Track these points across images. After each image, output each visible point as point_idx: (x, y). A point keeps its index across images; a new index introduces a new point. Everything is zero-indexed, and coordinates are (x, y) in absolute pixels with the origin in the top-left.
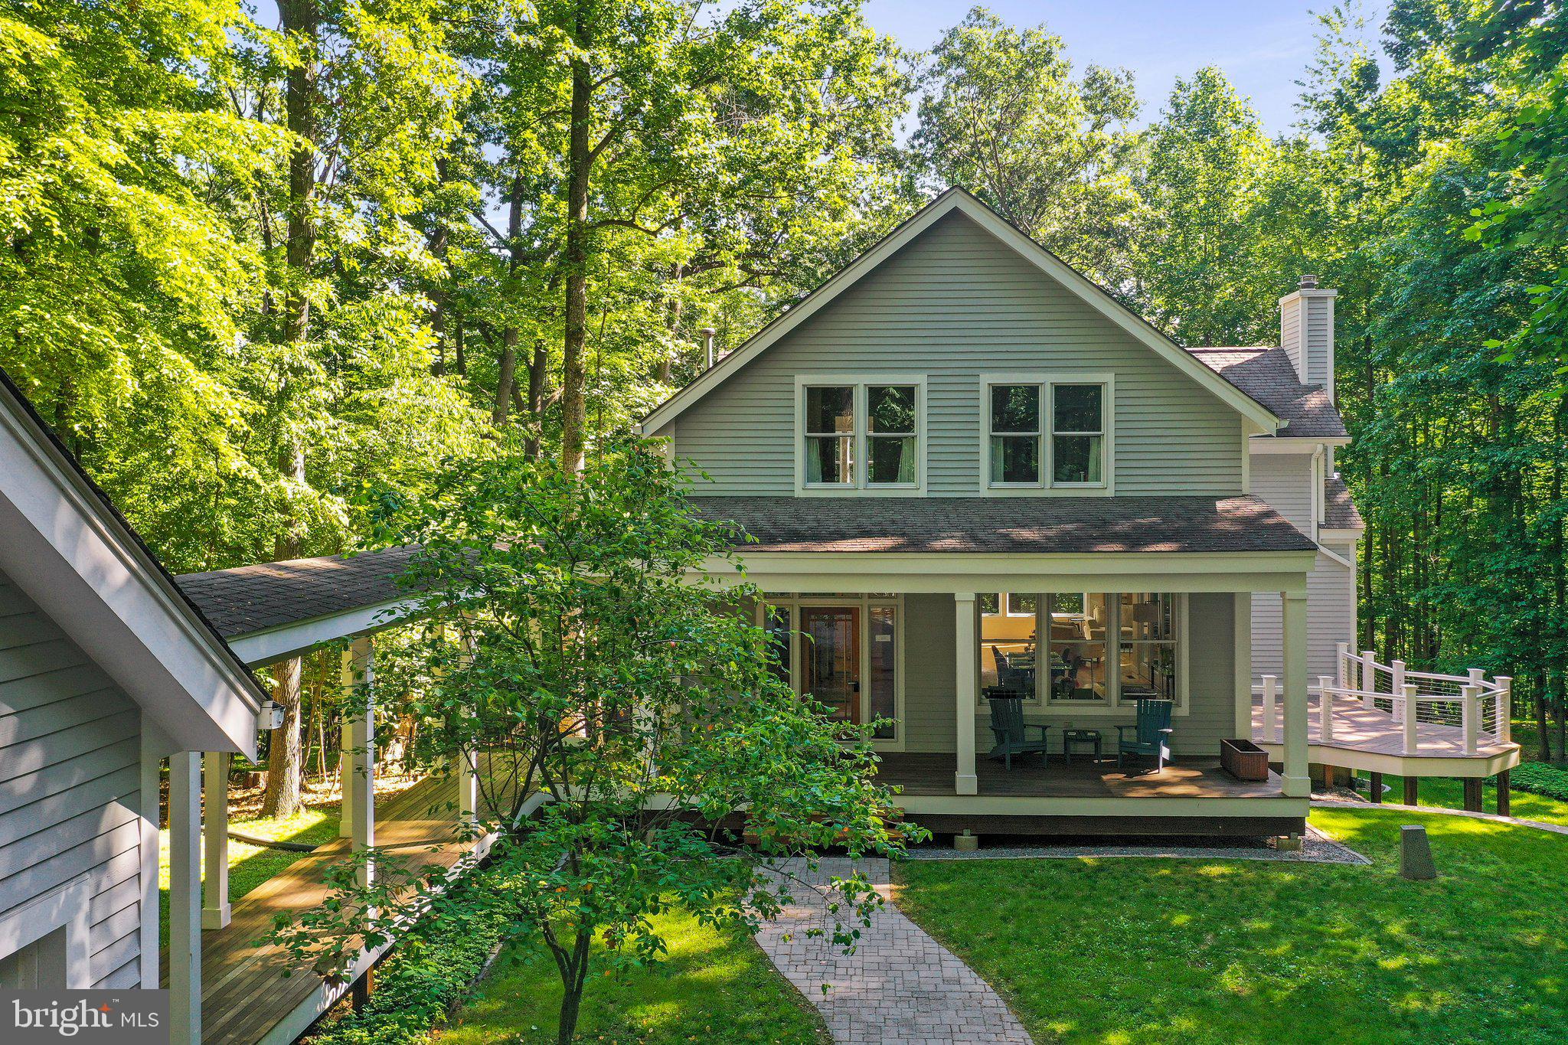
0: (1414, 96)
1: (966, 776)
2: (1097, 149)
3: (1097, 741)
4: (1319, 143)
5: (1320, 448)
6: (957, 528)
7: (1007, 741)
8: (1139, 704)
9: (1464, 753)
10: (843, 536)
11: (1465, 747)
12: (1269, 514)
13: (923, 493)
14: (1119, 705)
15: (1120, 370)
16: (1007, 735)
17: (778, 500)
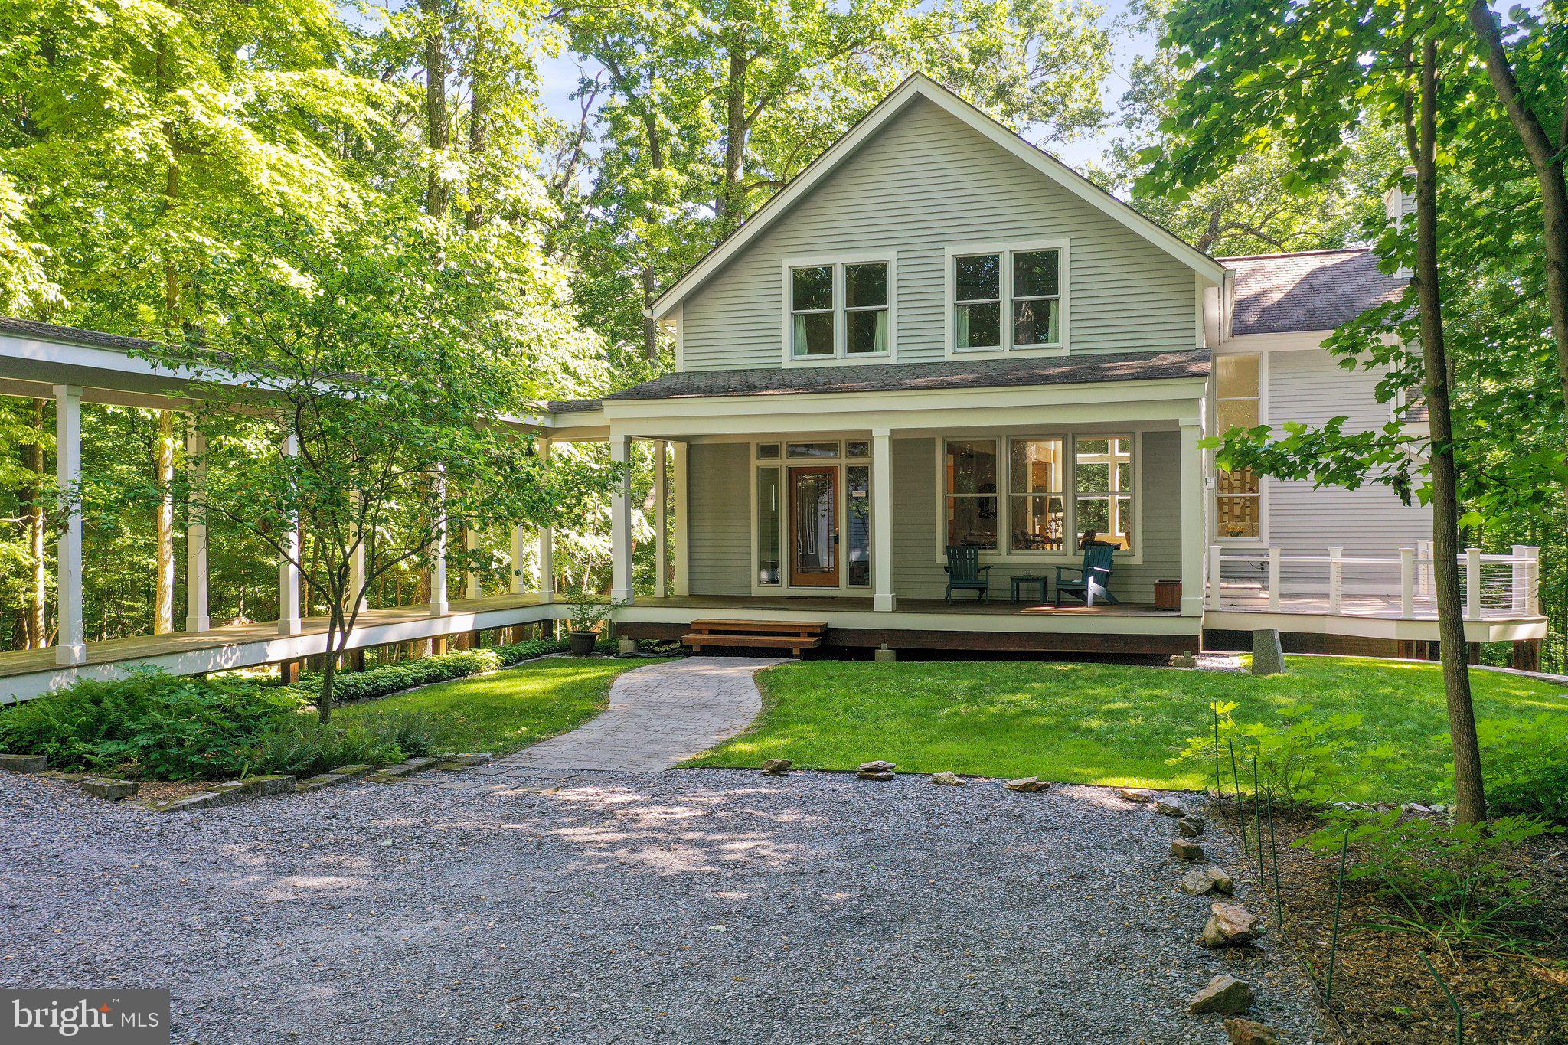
1: (883, 595)
13: (895, 360)
15: (1075, 235)
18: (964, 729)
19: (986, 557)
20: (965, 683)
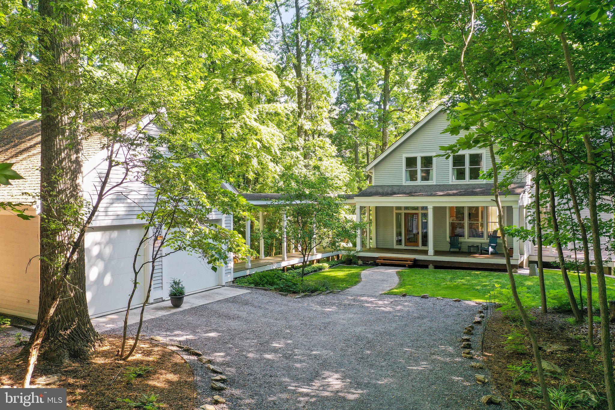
13: (435, 183)
14: (487, 239)
17: (398, 186)
18: (448, 288)
19: (461, 239)
20: (449, 277)
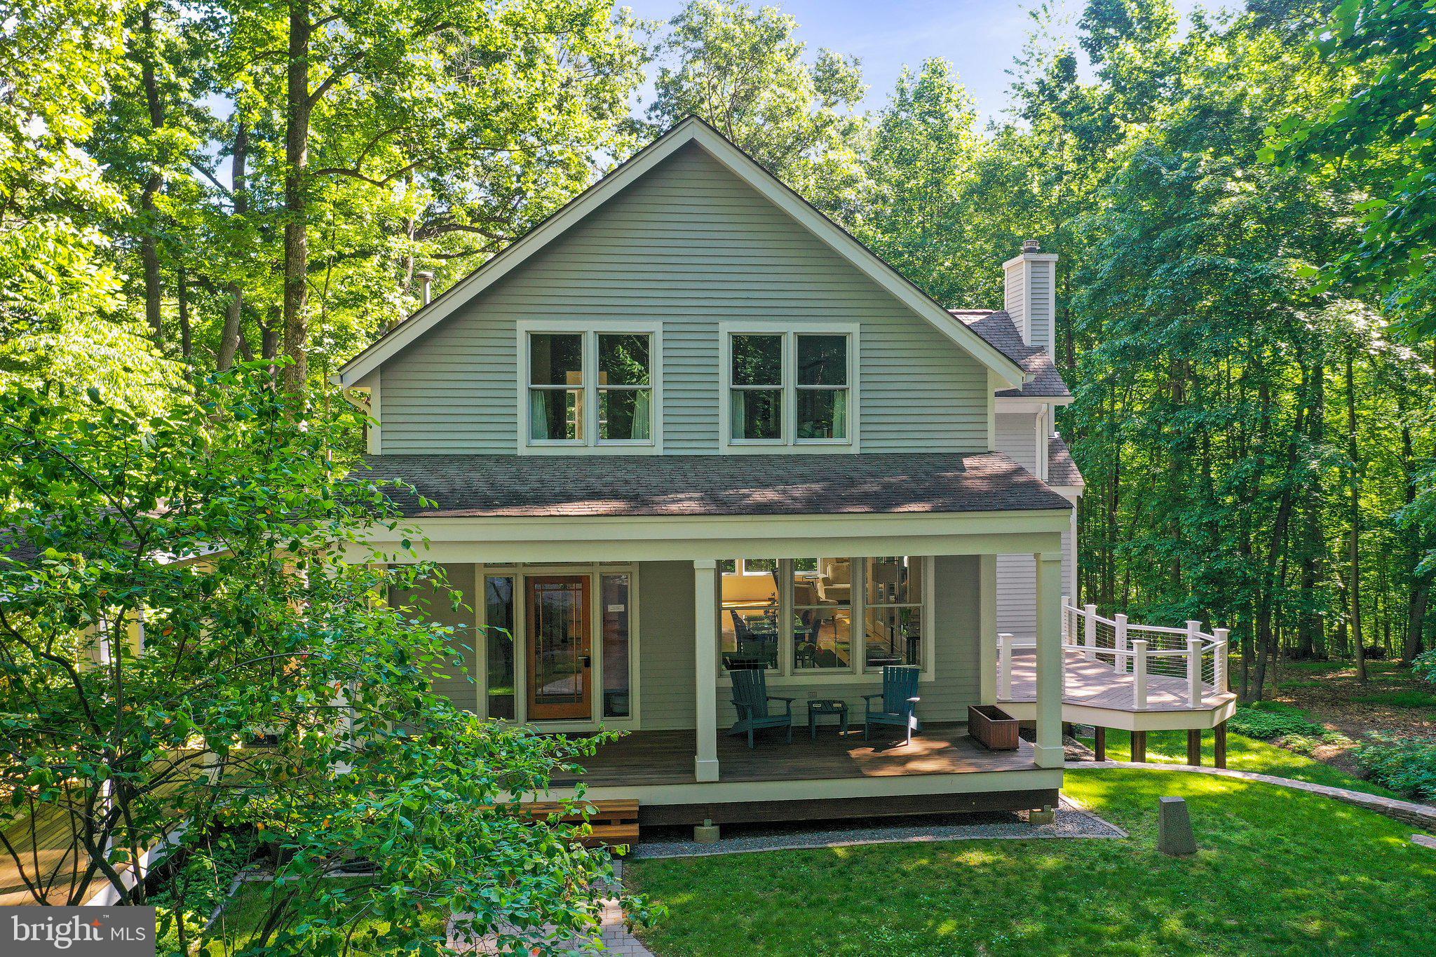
0: (1107, 87)
1: (707, 760)
2: (825, 124)
3: (843, 712)
4: (1024, 127)
5: (1044, 407)
6: (695, 488)
7: (750, 716)
8: (885, 670)
9: (1190, 705)
10: (569, 498)
11: (1191, 699)
12: (1019, 471)
13: (659, 450)
14: (864, 672)
15: (865, 320)
16: (749, 711)
17: (499, 459)
